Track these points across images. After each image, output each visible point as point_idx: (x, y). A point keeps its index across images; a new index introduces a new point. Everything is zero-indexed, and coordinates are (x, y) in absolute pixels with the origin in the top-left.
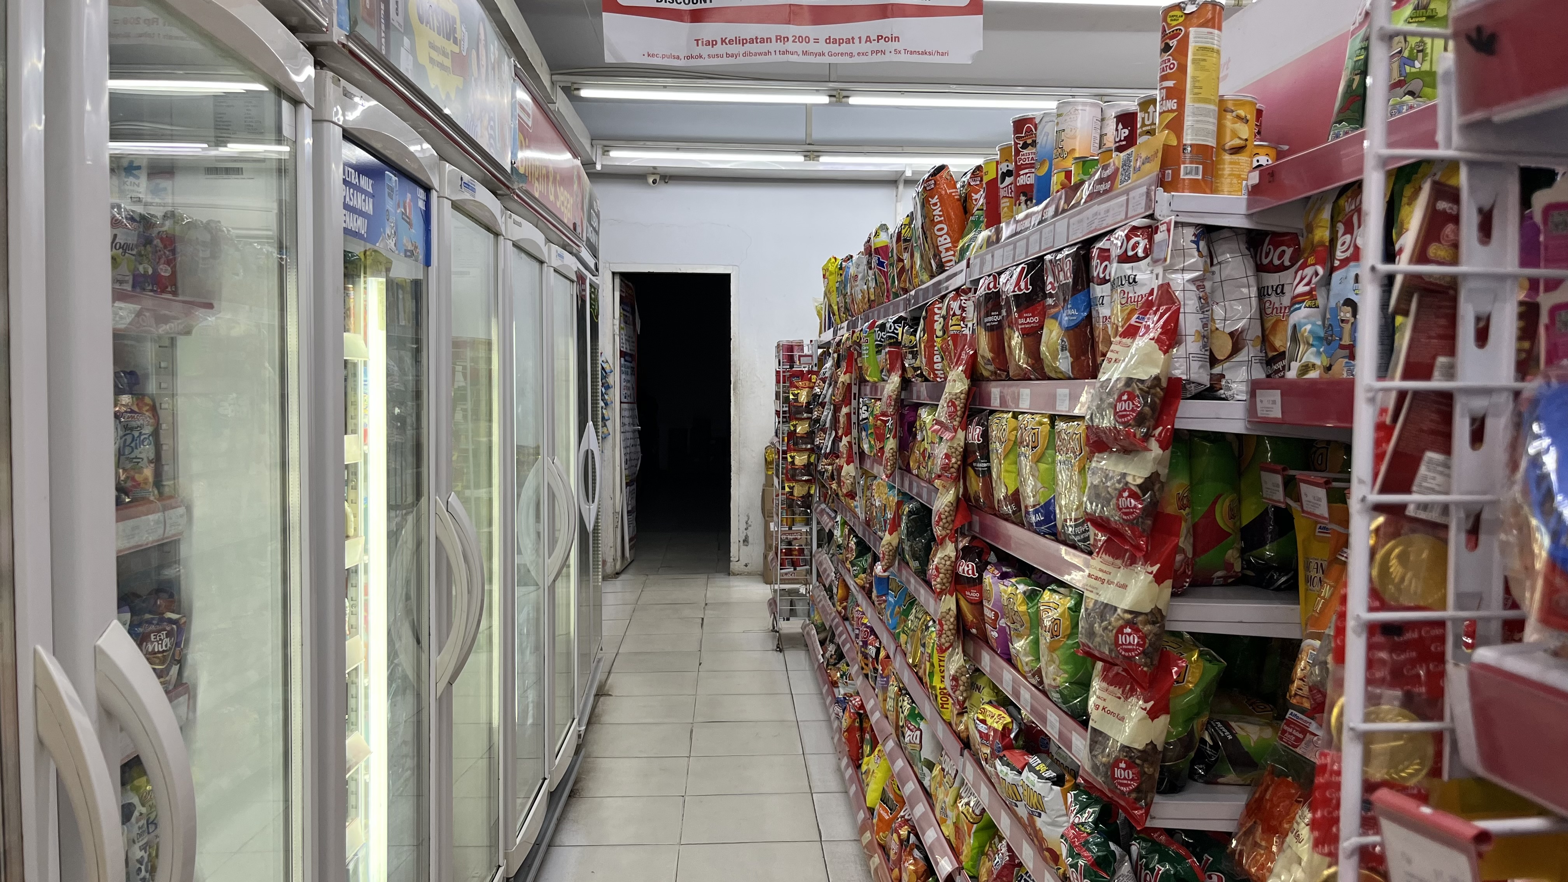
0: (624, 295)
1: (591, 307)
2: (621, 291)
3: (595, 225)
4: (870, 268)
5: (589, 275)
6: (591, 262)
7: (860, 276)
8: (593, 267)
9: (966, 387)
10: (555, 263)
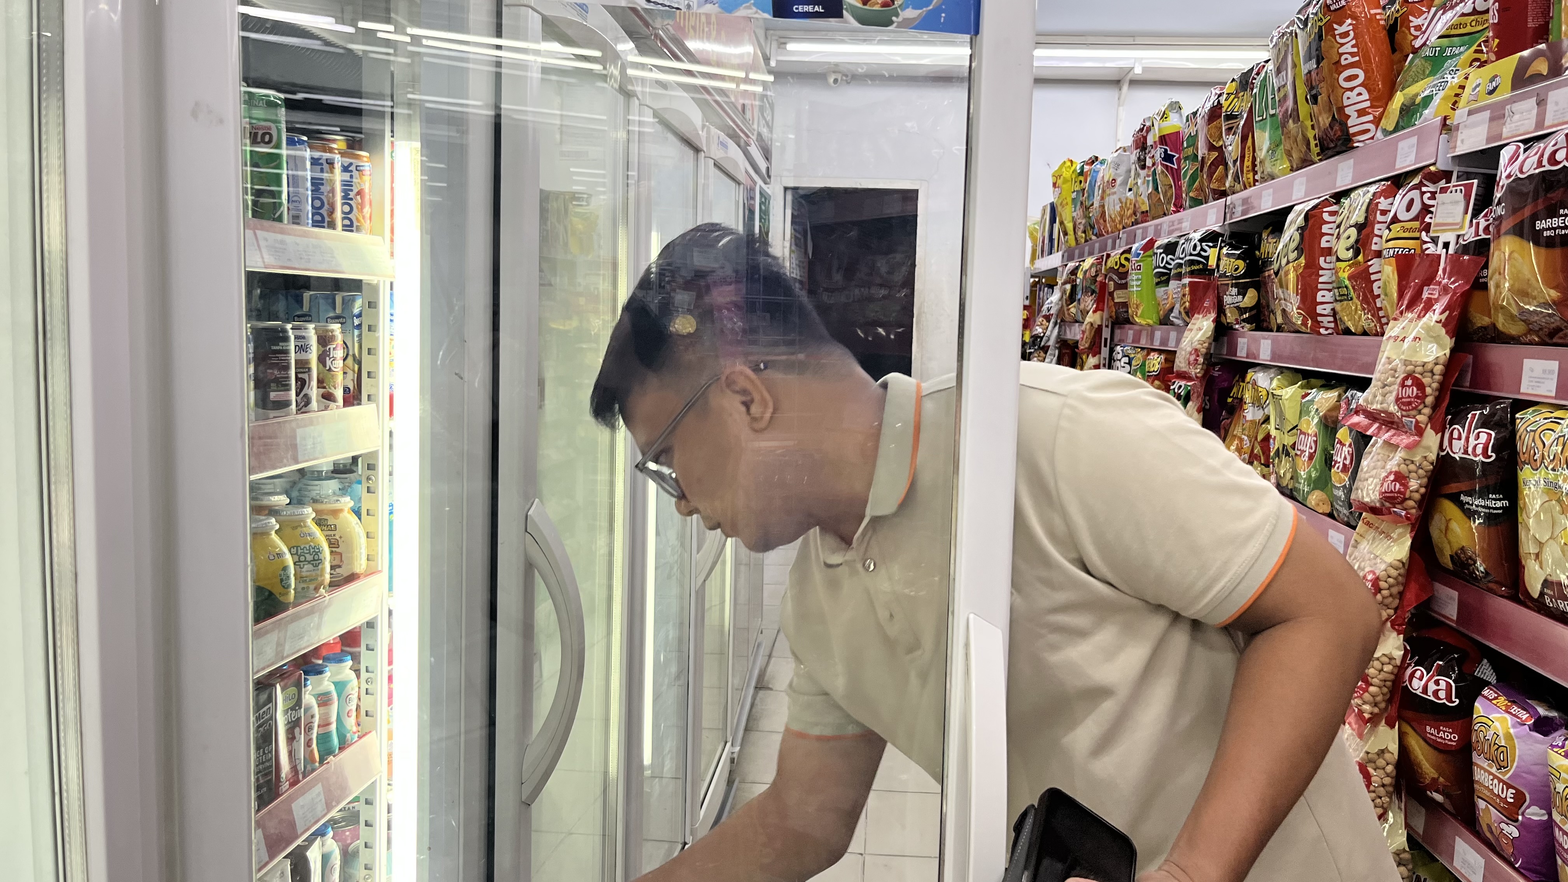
0: (796, 213)
1: (760, 221)
2: (793, 208)
3: (769, 118)
4: (1143, 167)
5: (760, 182)
6: (762, 165)
7: (1118, 181)
8: (764, 171)
9: (1448, 352)
10: (717, 153)
